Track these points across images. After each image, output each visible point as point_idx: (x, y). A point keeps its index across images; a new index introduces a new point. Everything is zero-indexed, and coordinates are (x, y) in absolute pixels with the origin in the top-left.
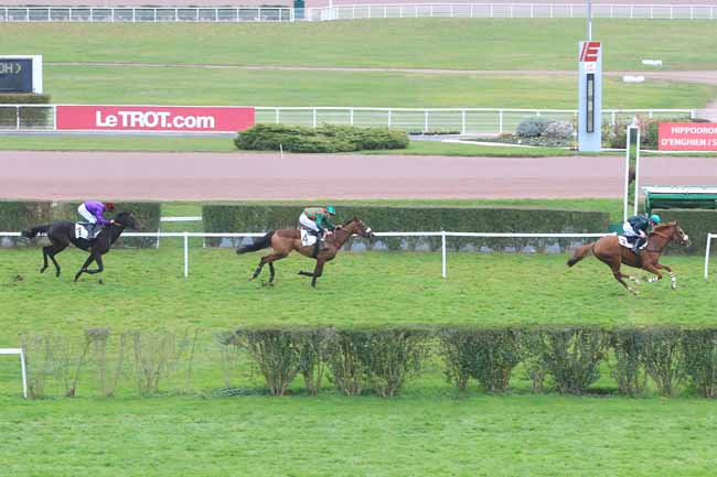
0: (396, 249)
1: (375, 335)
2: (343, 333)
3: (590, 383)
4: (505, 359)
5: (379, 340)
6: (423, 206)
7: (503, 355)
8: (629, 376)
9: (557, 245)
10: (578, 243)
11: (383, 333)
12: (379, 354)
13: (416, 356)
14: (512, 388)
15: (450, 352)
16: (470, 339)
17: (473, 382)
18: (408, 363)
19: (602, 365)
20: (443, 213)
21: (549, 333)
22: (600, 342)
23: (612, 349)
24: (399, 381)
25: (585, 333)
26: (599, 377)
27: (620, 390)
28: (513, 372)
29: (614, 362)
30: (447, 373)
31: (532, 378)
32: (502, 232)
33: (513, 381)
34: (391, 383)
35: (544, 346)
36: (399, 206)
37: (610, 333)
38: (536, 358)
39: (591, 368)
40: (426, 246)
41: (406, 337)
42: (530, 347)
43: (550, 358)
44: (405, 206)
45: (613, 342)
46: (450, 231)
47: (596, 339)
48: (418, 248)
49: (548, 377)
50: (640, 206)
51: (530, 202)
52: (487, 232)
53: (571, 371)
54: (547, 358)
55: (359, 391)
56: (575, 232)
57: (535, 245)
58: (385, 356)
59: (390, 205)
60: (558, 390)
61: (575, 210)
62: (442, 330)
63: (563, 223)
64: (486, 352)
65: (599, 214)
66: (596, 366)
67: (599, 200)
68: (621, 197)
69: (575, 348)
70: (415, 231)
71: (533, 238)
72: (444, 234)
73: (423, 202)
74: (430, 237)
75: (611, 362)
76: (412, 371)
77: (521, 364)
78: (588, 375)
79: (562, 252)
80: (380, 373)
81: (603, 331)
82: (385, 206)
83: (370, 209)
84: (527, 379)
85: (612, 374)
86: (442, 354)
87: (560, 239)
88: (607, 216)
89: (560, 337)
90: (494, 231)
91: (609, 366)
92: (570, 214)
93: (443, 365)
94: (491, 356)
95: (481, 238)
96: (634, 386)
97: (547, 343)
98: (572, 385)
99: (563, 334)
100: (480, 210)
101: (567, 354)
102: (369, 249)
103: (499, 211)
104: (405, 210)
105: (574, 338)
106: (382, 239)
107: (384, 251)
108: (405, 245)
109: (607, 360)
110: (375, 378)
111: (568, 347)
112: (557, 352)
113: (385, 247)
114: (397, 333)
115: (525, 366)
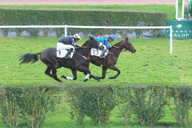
0: (35, 36)
1: (27, 90)
2: (8, 89)
3: (159, 119)
4: (107, 105)
5: (30, 92)
6: (52, 9)
7: (106, 102)
8: (183, 115)
9: (134, 33)
10: (148, 32)
11: (32, 88)
12: (30, 101)
13: (52, 103)
14: (111, 122)
15: (73, 100)
16: (85, 92)
17: (87, 118)
18: (47, 107)
19: (166, 108)
20: (64, 14)
21: (134, 89)
22: (165, 94)
23: (172, 99)
24: (42, 118)
25: (155, 89)
26: (165, 116)
27: (177, 124)
28: (112, 112)
29: (173, 106)
30: (71, 113)
31: (124, 116)
32: (100, 25)
33: (112, 118)
34: (37, 119)
35: (131, 97)
36: (37, 9)
37: (171, 88)
38: (125, 104)
39: (159, 110)
40: (54, 34)
41: (46, 91)
42: (122, 97)
43: (134, 104)
44: (42, 9)
45: (173, 94)
46: (69, 25)
47: (163, 92)
48: (49, 35)
49: (133, 116)
50: (185, 9)
51: (118, 7)
52: (91, 25)
53: (147, 112)
54: (132, 104)
55: (17, 124)
56: (145, 25)
57: (121, 33)
58: (33, 102)
59: (32, 9)
60: (139, 123)
61: (146, 12)
62: (69, 86)
63: (138, 20)
64: (96, 100)
65: (160, 15)
66: (163, 109)
67: (160, 6)
68: (173, 4)
69: (150, 98)
70: (47, 25)
71: (120, 29)
72: (66, 27)
73: (51, 6)
74: (56, 29)
75: (172, 106)
76: (50, 112)
77: (116, 107)
78: (158, 115)
79: (138, 38)
80: (30, 113)
81: (167, 87)
82: (29, 9)
83: (19, 11)
84: (121, 117)
85: (173, 114)
86: (68, 101)
87: (136, 30)
88: (165, 15)
89: (140, 91)
90: (96, 25)
91: (171, 109)
92: (142, 14)
93: (69, 108)
94: (98, 103)
95: (88, 29)
96: (186, 121)
97: (133, 94)
98: (148, 120)
99: (143, 89)
100: (87, 12)
101: (145, 101)
102: (19, 36)
103: (99, 12)
104: (41, 11)
105: (149, 91)
106: (27, 29)
107: (28, 37)
108: (41, 34)
109: (169, 105)
110: (27, 116)
111: (145, 97)
112: (139, 100)
113: (28, 34)
114: (41, 88)
115: (119, 109)
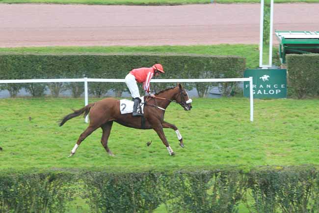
0: (40, 95)
1: (20, 179)
4: (148, 201)
5: (24, 183)
6: (65, 54)
7: (145, 197)
9: (195, 90)
10: (216, 88)
11: (28, 177)
12: (25, 197)
13: (61, 200)
15: (94, 195)
16: (113, 182)
18: (53, 206)
20: (85, 60)
21: (189, 175)
22: (238, 183)
23: (250, 190)
25: (223, 175)
29: (251, 202)
35: (185, 189)
36: (42, 54)
37: (248, 174)
38: (177, 200)
39: (229, 209)
40: (68, 92)
41: (50, 181)
42: (171, 189)
43: (190, 199)
44: (48, 54)
45: (251, 183)
46: (92, 77)
47: (235, 180)
48: (60, 94)
50: (275, 51)
51: (170, 49)
53: (210, 212)
54: (187, 199)
56: (212, 77)
58: (31, 199)
59: (33, 53)
61: (213, 55)
62: (87, 173)
63: (200, 68)
64: (129, 194)
65: (235, 60)
66: (235, 207)
67: (235, 47)
68: (256, 43)
69: (215, 190)
70: (58, 78)
72: (86, 80)
74: (72, 84)
75: (249, 203)
77: (162, 205)
79: (200, 97)
81: (241, 172)
83: (14, 58)
86: (86, 197)
87: (197, 84)
88: (243, 61)
89: (200, 179)
91: (248, 206)
92: (207, 60)
94: (133, 198)
97: (187, 184)
99: (203, 176)
100: (121, 57)
101: (206, 195)
102: (13, 96)
104: (48, 57)
105: (213, 179)
106: (26, 86)
107: (27, 97)
108: (48, 92)
109: (245, 201)
111: (208, 188)
112: (197, 194)
114: (42, 177)
115: (167, 207)
